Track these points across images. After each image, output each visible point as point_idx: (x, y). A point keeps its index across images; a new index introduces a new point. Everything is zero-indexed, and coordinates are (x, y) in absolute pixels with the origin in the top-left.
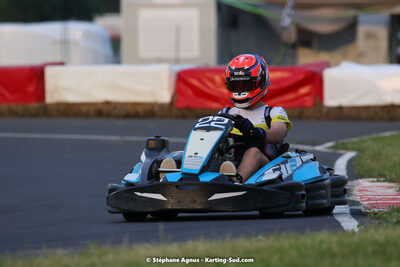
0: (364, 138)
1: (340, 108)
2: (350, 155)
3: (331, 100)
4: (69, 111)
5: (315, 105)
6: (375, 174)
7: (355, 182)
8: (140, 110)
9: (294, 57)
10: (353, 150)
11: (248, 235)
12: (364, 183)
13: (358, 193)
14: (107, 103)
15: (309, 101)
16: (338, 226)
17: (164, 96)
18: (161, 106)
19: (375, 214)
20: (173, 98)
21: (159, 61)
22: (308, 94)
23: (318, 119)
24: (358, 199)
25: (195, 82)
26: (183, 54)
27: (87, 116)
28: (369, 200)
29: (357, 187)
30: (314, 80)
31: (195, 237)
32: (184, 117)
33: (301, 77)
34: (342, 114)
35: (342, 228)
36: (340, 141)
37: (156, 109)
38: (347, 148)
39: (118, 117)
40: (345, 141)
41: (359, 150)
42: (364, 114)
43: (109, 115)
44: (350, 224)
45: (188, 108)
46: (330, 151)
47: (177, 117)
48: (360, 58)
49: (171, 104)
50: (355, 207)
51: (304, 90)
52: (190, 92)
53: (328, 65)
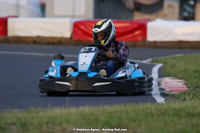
0: (167, 57)
1: (155, 42)
2: (160, 65)
3: (151, 38)
4: (20, 40)
5: (142, 40)
6: (173, 75)
7: (162, 79)
8: (55, 41)
9: (132, 16)
10: (161, 63)
11: (110, 104)
12: (167, 79)
13: (164, 85)
14: (39, 37)
15: (139, 38)
16: (154, 101)
17: (67, 34)
18: (66, 39)
19: (173, 95)
20: (72, 35)
21: (65, 16)
22: (139, 35)
23: (144, 47)
24: (164, 87)
25: (82, 27)
26: (77, 13)
27: (28, 43)
28: (169, 88)
29: (163, 82)
30: (142, 28)
31: (84, 105)
32: (77, 45)
33: (136, 26)
34: (156, 45)
35: (156, 101)
36: (155, 59)
37: (63, 40)
38: (158, 62)
39: (44, 44)
40: (157, 58)
41: (164, 63)
42: (167, 45)
43: (39, 43)
44: (160, 100)
45: (79, 40)
46: (150, 63)
47: (73, 45)
48: (165, 17)
49: (71, 38)
50: (163, 92)
51: (137, 33)
52: (80, 32)
53: (149, 20)
